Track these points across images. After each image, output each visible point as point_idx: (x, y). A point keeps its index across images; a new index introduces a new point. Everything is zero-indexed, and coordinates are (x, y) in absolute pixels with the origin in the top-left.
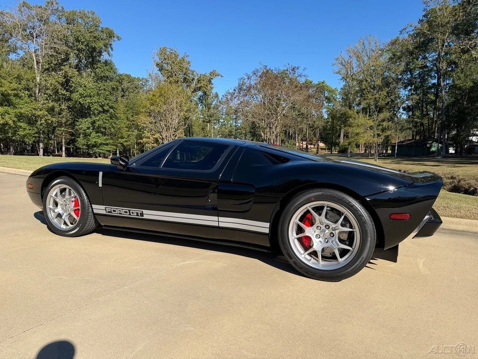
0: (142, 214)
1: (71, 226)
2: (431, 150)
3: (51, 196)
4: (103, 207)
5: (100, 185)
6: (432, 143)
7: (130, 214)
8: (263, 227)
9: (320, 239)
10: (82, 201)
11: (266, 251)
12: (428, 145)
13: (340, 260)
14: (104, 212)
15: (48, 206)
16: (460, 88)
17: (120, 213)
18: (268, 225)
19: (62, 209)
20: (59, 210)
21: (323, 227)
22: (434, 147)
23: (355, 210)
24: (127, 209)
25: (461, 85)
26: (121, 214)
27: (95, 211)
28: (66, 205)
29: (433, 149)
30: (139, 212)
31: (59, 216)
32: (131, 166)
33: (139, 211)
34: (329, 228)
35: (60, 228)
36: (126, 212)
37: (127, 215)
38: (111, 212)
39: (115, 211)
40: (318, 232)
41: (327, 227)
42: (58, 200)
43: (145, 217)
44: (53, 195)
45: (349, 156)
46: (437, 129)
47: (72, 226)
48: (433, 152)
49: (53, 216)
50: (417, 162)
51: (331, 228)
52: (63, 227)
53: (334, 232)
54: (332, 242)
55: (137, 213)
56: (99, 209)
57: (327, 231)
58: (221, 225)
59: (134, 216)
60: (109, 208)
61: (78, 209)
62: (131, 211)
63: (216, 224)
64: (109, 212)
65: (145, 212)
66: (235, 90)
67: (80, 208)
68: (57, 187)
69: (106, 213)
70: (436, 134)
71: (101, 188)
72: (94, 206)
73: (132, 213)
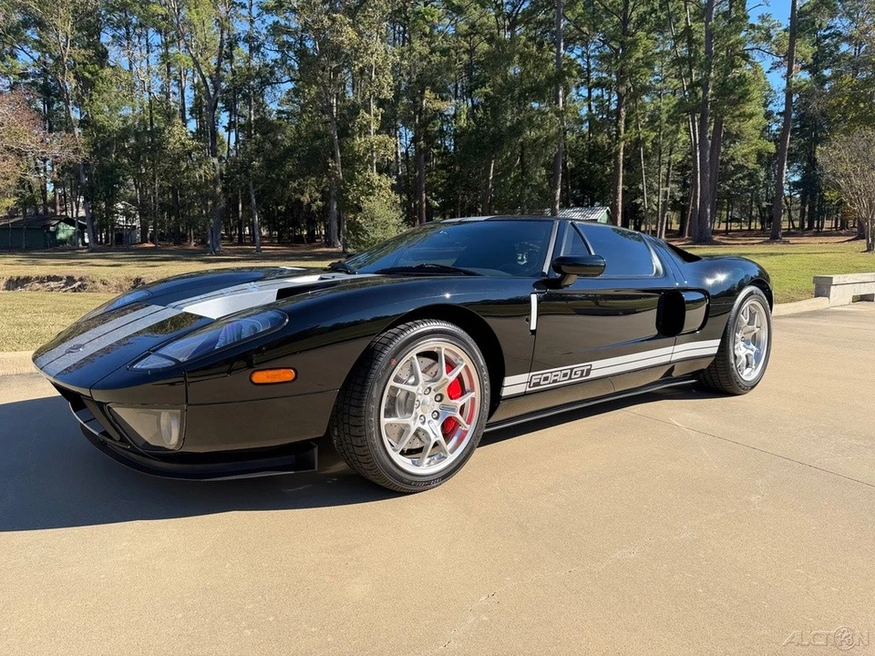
2: (58, 238)
4: (524, 377)
6: (58, 224)
7: (570, 378)
8: (710, 347)
12: (52, 229)
16: (101, 129)
17: (555, 381)
22: (63, 231)
24: (567, 369)
25: (106, 123)
29: (61, 236)
33: (584, 366)
36: (565, 375)
37: (566, 381)
38: (539, 384)
39: (546, 379)
43: (593, 375)
46: (58, 197)
48: (63, 242)
50: (73, 261)
56: (517, 384)
58: (675, 357)
59: (575, 379)
60: (537, 376)
64: (536, 385)
65: (595, 364)
68: (413, 354)
69: (528, 389)
70: (58, 208)
71: (534, 332)
72: (508, 380)
73: (575, 374)
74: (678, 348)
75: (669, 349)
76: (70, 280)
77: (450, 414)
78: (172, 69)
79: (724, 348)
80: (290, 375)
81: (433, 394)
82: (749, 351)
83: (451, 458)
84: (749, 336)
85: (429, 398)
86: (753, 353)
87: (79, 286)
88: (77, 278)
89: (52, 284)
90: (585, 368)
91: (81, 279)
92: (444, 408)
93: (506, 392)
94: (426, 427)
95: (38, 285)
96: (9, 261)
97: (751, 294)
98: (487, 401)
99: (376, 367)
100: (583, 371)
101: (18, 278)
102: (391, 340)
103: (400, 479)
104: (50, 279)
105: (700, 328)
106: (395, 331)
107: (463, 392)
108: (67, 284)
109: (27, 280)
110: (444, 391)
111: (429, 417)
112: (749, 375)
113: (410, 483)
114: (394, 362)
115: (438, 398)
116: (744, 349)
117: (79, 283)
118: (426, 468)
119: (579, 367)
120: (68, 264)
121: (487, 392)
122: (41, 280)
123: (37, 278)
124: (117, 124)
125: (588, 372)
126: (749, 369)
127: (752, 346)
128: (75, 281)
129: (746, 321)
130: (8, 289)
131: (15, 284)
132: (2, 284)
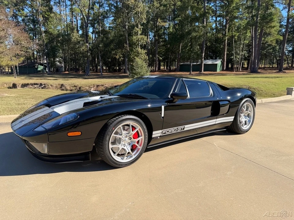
4: (160, 131)
5: (163, 115)
6: (38, 65)
7: (177, 131)
8: (231, 119)
12: (36, 67)
16: (51, 34)
22: (40, 68)
24: (175, 128)
25: (53, 32)
29: (39, 69)
33: (182, 127)
36: (175, 130)
37: (175, 132)
39: (168, 131)
43: (185, 129)
46: (38, 56)
48: (40, 71)
56: (157, 133)
58: (217, 123)
59: (179, 131)
60: (164, 131)
64: (164, 133)
65: (186, 126)
68: (120, 126)
69: (162, 135)
70: (38, 60)
71: (163, 117)
72: (154, 133)
73: (179, 129)
74: (218, 120)
75: (215, 120)
76: (41, 84)
77: (134, 143)
78: (74, 13)
79: (235, 119)
80: (79, 133)
81: (128, 137)
82: (246, 120)
83: (134, 157)
84: (246, 115)
85: (127, 139)
86: (247, 120)
87: (44, 87)
88: (43, 84)
89: (35, 86)
90: (182, 128)
91: (44, 84)
92: (131, 142)
93: (153, 136)
94: (125, 148)
95: (31, 86)
96: (22, 78)
97: (247, 101)
98: (147, 139)
99: (108, 130)
100: (181, 129)
101: (25, 84)
102: (113, 122)
103: (116, 164)
104: (35, 84)
105: (227, 113)
106: (115, 119)
107: (139, 137)
108: (40, 86)
109: (28, 84)
110: (132, 137)
111: (127, 144)
112: (245, 128)
113: (120, 165)
114: (114, 129)
115: (130, 139)
116: (244, 119)
117: (44, 86)
118: (125, 160)
119: (180, 127)
120: (41, 79)
121: (147, 136)
122: (32, 84)
123: (31, 84)
124: (56, 32)
125: (184, 129)
126: (246, 126)
127: (247, 118)
128: (42, 85)
129: (245, 110)
130: (22, 87)
131: (24, 86)
132: (20, 85)
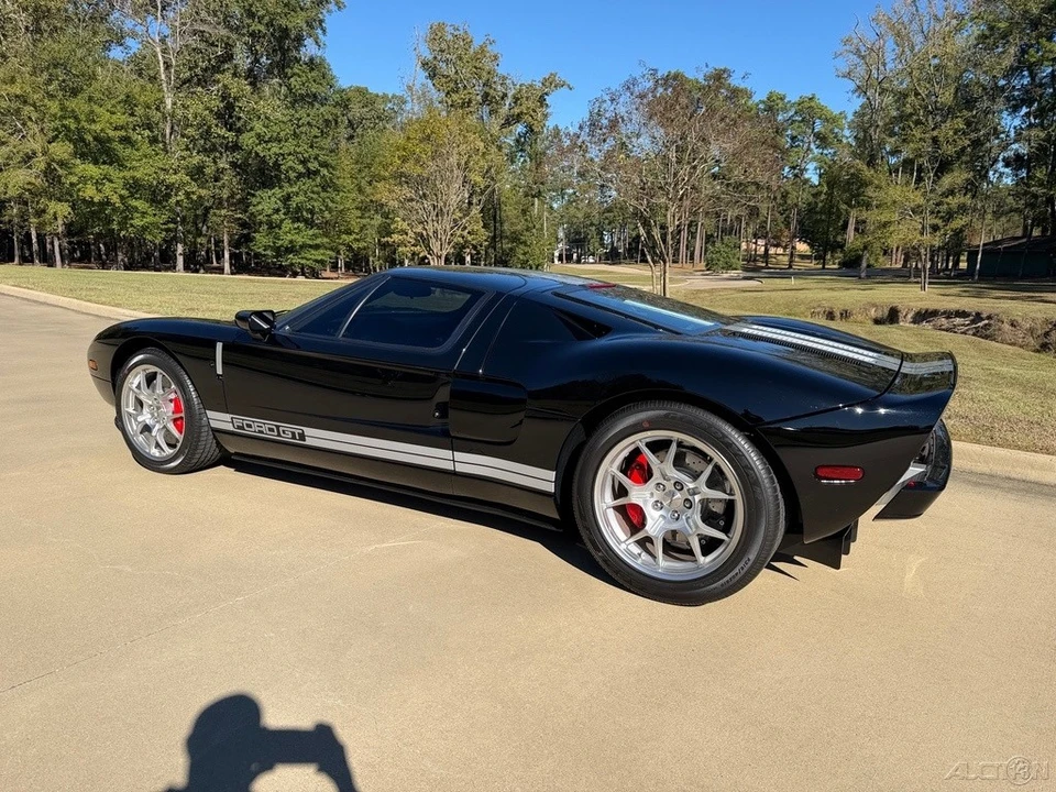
0: (302, 436)
1: (169, 451)
3: (130, 389)
4: (228, 417)
5: (220, 371)
8: (543, 480)
9: (662, 512)
10: (188, 401)
11: (553, 529)
13: (702, 559)
14: (230, 427)
15: (124, 409)
17: (260, 432)
18: (552, 475)
19: (153, 415)
20: (146, 417)
21: (670, 486)
23: (736, 455)
24: (273, 424)
26: (262, 432)
27: (214, 424)
28: (158, 408)
30: (297, 432)
31: (147, 429)
32: (280, 332)
33: (297, 429)
34: (682, 489)
35: (149, 454)
36: (271, 430)
37: (273, 436)
38: (242, 428)
39: (250, 426)
40: (658, 495)
41: (679, 485)
42: (142, 397)
44: (134, 386)
45: (863, 275)
47: (171, 451)
49: (135, 428)
51: (685, 489)
52: (155, 452)
53: (690, 498)
54: (687, 519)
55: (293, 434)
56: (220, 420)
57: (678, 495)
59: (287, 438)
60: (239, 420)
61: (182, 418)
62: (281, 429)
63: (448, 466)
64: (239, 427)
65: (308, 431)
66: (581, 128)
67: (183, 415)
69: (234, 430)
71: (220, 376)
72: (209, 413)
73: (284, 432)
74: (459, 456)
76: (978, 317)
87: (986, 325)
88: (984, 316)
89: (958, 321)
91: (989, 318)
95: (943, 320)
101: (926, 311)
104: (962, 314)
108: (973, 322)
109: (934, 313)
117: (986, 322)
122: (949, 315)
123: (945, 313)
128: (982, 319)
130: (914, 322)
131: (923, 316)
132: (909, 316)
